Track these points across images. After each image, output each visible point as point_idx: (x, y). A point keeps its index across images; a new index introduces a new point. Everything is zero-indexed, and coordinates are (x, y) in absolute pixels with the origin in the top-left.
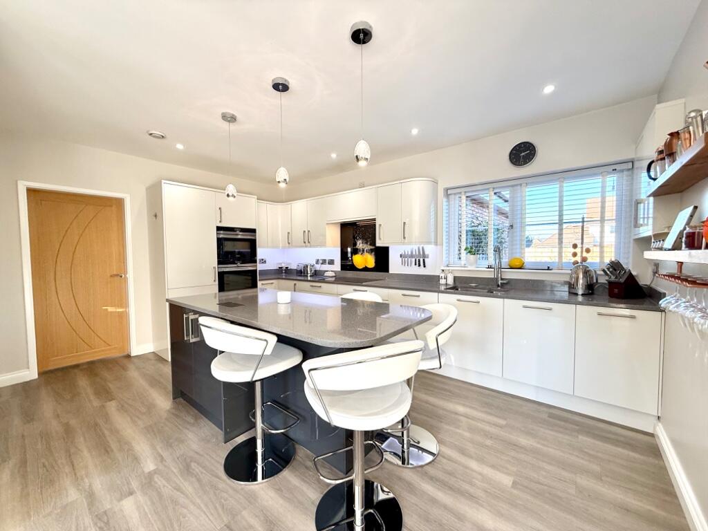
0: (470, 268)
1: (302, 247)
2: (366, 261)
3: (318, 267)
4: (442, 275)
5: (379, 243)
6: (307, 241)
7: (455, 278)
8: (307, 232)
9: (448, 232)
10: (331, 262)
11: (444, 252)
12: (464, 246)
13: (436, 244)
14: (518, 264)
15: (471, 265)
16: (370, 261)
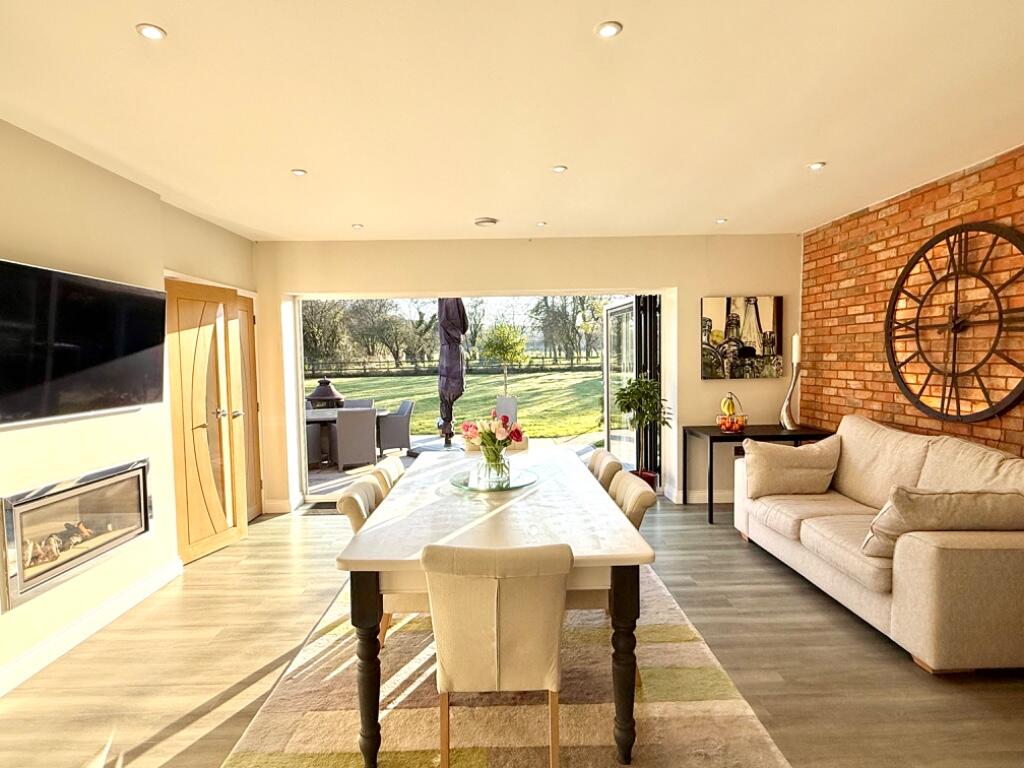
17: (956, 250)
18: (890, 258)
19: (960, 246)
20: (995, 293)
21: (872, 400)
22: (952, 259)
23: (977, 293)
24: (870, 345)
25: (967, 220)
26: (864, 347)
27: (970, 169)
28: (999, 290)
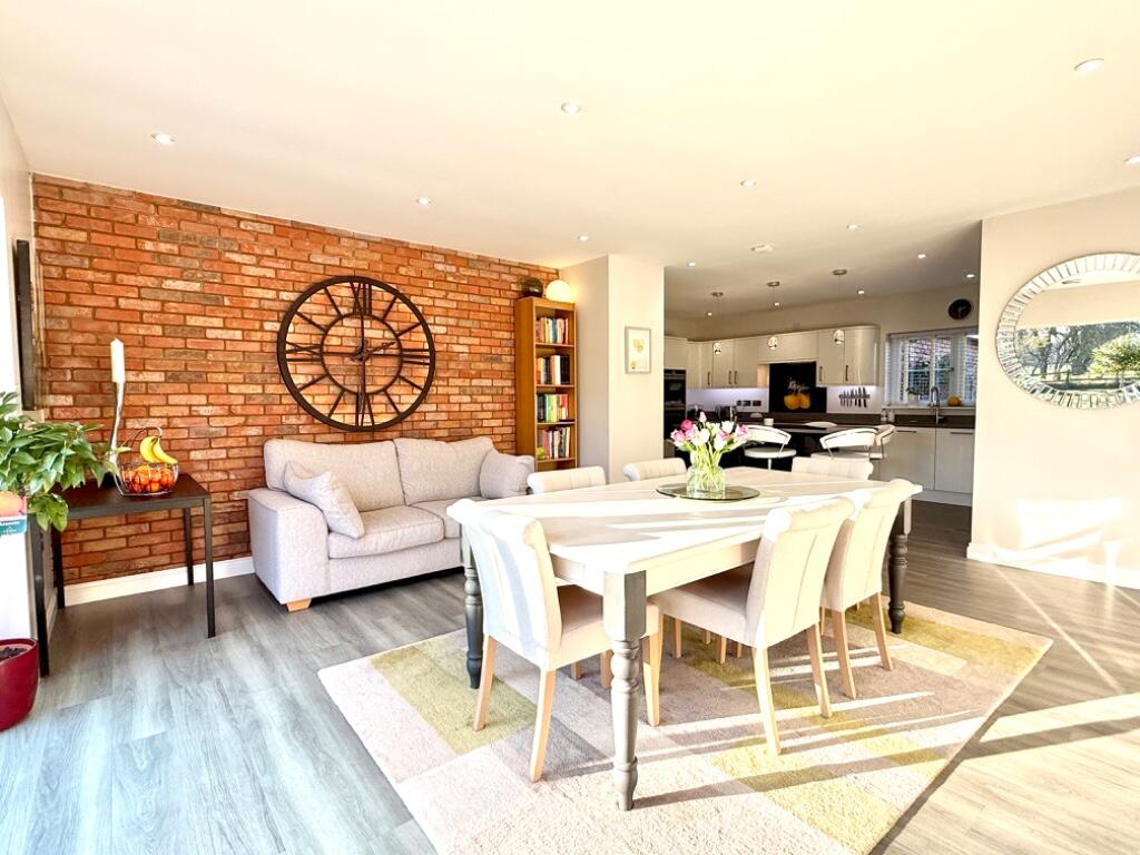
0: (912, 407)
1: (728, 387)
2: (800, 401)
3: (740, 409)
4: (884, 413)
5: (819, 385)
6: (734, 381)
7: (896, 416)
8: (733, 373)
9: (890, 374)
10: (758, 403)
11: (886, 393)
12: (906, 386)
13: (877, 385)
14: (956, 402)
15: (912, 403)
16: (806, 402)
17: (361, 295)
18: (264, 277)
19: (364, 292)
20: (397, 336)
21: (245, 425)
22: (357, 302)
23: (375, 333)
24: (236, 365)
25: (358, 273)
26: (226, 366)
27: (360, 235)
28: (400, 334)
